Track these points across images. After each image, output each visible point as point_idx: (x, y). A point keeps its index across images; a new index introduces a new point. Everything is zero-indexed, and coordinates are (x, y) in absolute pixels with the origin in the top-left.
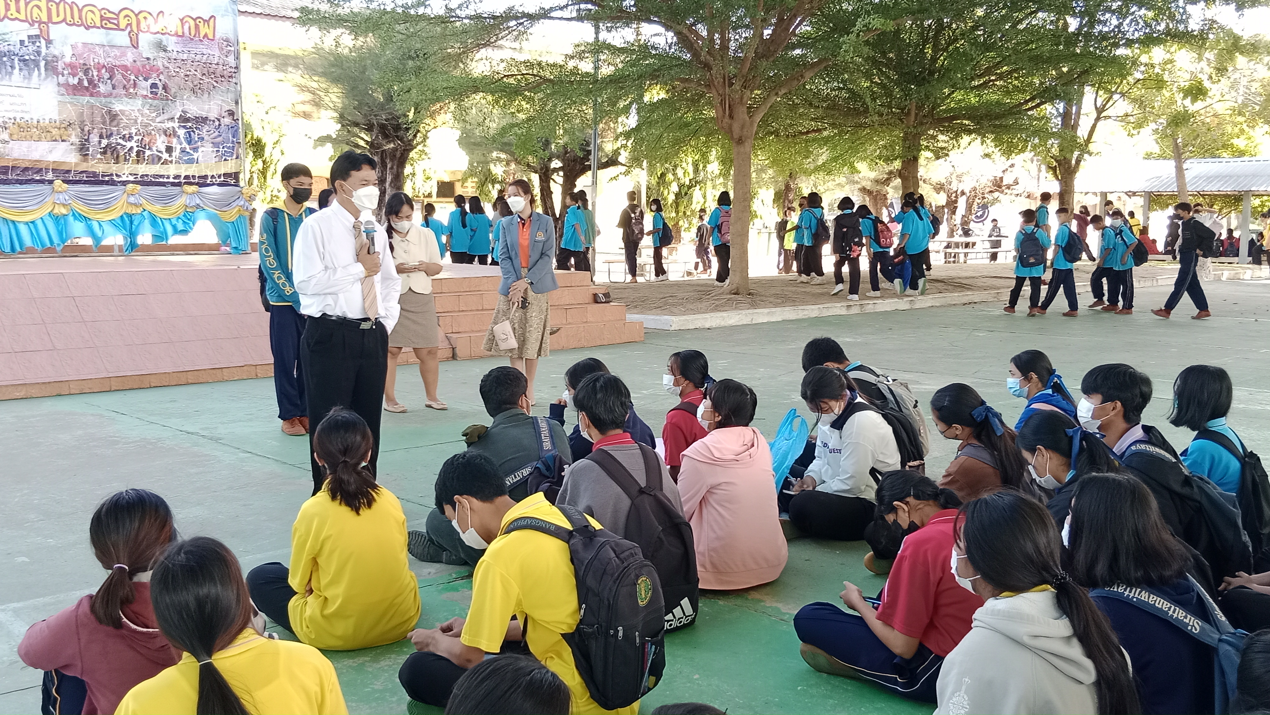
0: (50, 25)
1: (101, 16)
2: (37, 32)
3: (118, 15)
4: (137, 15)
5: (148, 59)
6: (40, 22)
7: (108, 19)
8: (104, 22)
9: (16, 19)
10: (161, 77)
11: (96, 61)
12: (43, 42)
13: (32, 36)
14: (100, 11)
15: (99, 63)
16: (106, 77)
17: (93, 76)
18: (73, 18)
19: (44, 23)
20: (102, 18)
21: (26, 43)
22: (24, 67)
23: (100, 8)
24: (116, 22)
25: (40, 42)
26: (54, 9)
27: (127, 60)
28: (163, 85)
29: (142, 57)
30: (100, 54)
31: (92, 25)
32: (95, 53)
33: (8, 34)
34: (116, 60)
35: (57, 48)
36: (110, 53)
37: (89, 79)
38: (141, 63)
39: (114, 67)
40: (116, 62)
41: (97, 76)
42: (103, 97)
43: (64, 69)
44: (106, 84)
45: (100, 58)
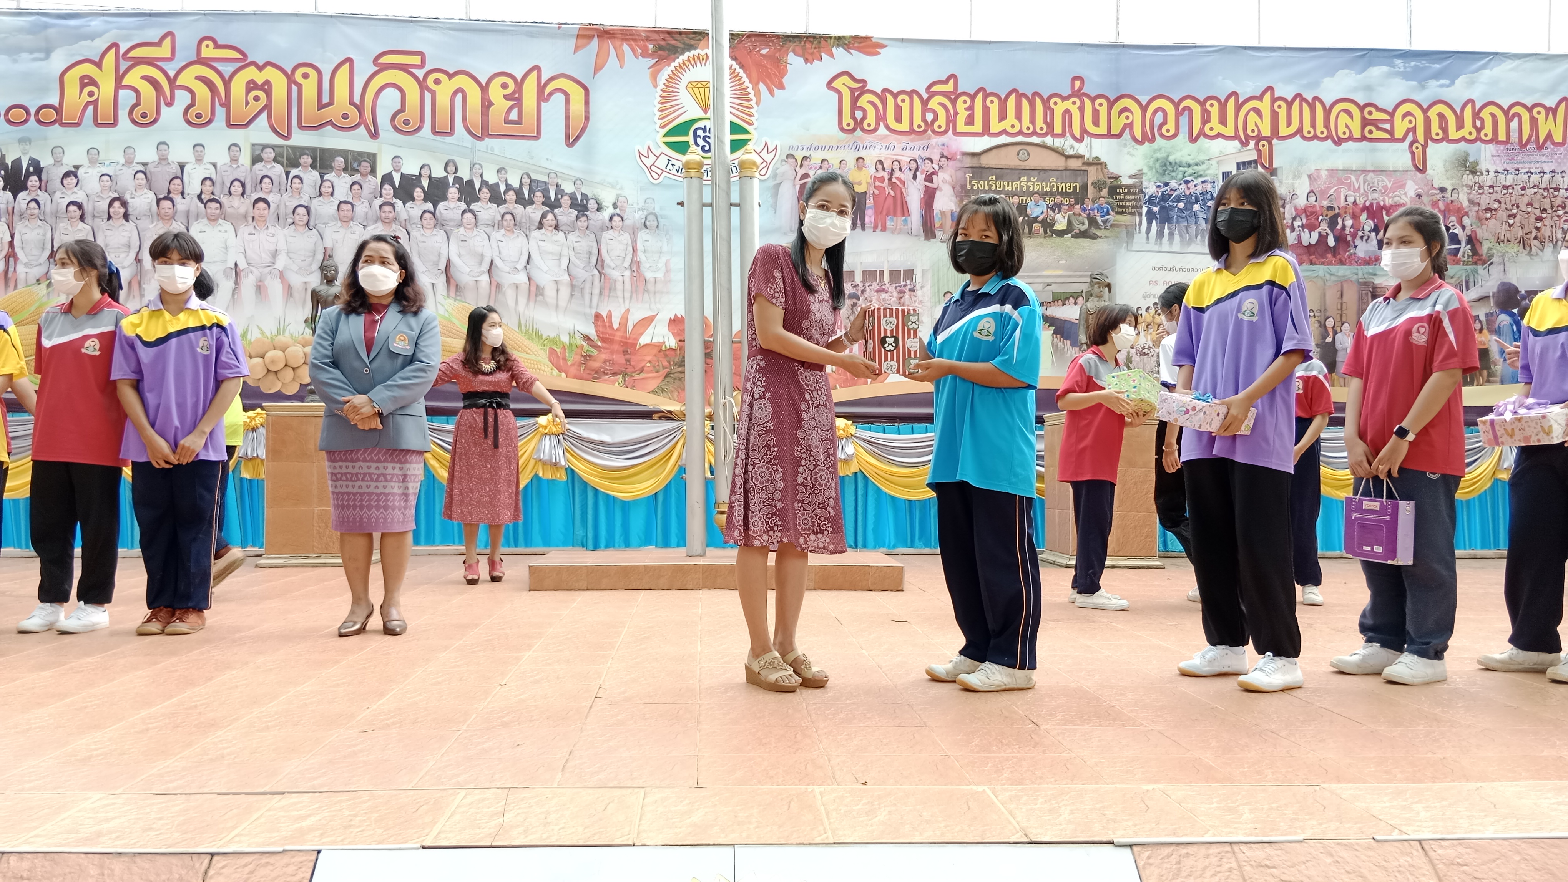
1: (1364, 119)
2: (1254, 157)
3: (1392, 114)
4: (1425, 111)
5: (1443, 190)
6: (1259, 138)
7: (1374, 123)
8: (1368, 128)
9: (1219, 135)
10: (1466, 221)
11: (1351, 200)
13: (1244, 163)
14: (1362, 108)
15: (1355, 203)
16: (1367, 228)
17: (1344, 227)
18: (1313, 125)
19: (1265, 138)
20: (1365, 122)
23: (1362, 104)
24: (1387, 126)
26: (1283, 113)
27: (1405, 194)
28: (1468, 236)
29: (1433, 187)
30: (1359, 188)
31: (1347, 136)
32: (1349, 185)
33: (1203, 163)
34: (1387, 195)
35: (1284, 182)
36: (1376, 184)
37: (1337, 233)
38: (1431, 198)
39: (1381, 208)
40: (1387, 198)
41: (1352, 226)
42: (1361, 264)
43: (1294, 219)
44: (1367, 240)
45: (1358, 195)
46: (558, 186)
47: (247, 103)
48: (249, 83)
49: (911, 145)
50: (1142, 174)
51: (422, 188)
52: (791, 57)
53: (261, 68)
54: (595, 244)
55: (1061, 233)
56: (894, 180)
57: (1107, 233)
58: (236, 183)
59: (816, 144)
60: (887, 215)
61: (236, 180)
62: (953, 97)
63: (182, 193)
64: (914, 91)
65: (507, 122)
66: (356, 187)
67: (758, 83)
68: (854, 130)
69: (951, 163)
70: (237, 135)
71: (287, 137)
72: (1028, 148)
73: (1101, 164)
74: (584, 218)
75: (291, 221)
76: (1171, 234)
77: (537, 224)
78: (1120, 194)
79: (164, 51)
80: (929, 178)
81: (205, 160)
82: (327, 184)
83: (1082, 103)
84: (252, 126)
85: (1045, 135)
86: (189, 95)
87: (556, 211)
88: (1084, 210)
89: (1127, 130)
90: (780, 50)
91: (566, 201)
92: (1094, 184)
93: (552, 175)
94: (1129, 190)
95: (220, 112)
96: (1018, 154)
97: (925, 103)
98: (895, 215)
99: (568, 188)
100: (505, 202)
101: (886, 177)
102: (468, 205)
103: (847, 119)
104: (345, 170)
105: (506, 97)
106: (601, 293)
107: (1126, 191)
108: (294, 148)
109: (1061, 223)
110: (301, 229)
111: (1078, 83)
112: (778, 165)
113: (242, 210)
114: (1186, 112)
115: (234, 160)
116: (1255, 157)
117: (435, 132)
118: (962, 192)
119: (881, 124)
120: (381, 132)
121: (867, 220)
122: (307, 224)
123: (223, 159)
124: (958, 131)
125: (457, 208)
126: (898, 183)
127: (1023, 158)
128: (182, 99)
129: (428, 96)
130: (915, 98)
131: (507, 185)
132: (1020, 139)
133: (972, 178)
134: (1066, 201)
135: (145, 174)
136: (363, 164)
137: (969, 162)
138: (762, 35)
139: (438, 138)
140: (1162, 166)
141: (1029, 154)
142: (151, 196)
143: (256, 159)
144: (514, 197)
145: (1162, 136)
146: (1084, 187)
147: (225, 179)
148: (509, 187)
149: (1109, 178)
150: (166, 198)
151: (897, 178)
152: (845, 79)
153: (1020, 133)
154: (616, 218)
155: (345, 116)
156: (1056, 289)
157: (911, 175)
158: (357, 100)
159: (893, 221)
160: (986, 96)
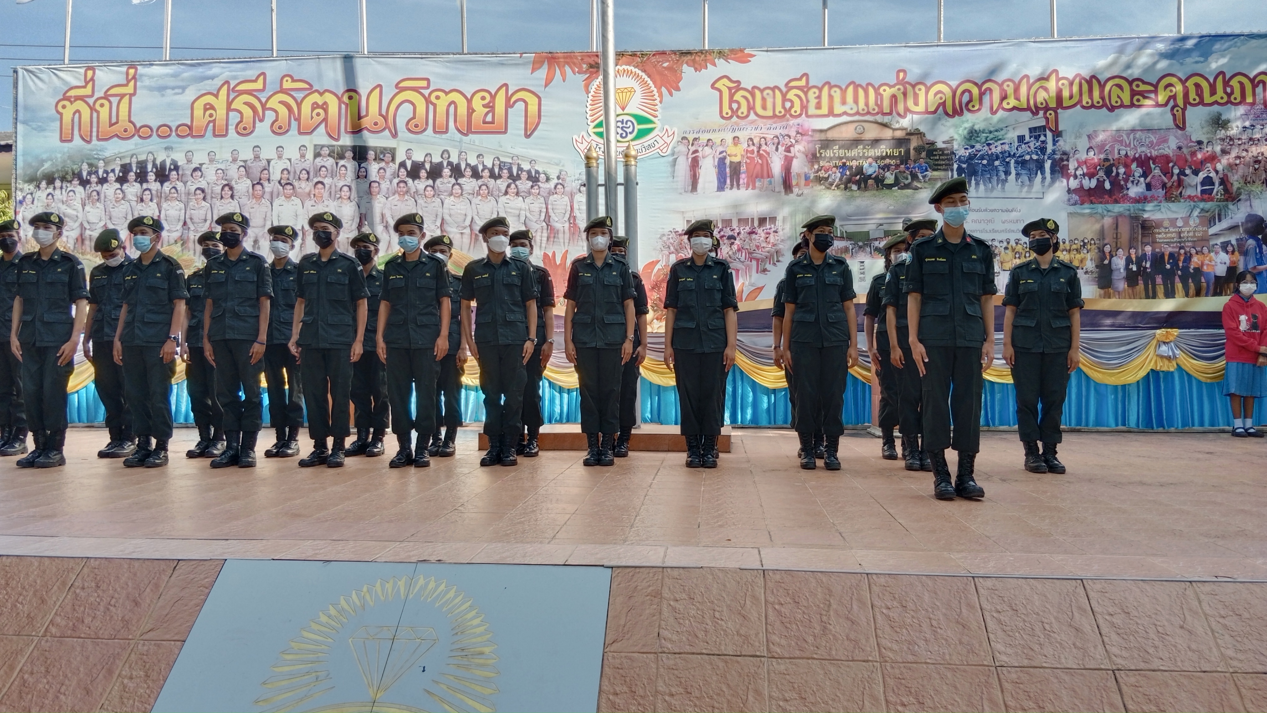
0: (1059, 111)
1: (1132, 90)
2: (1042, 123)
3: (1156, 86)
4: (1184, 82)
5: (1200, 143)
6: (1047, 109)
7: (1141, 93)
8: (1136, 98)
9: (1014, 108)
10: (1219, 167)
12: (1049, 134)
13: (1035, 128)
14: (1130, 83)
15: (1127, 155)
16: (1137, 174)
17: (1118, 174)
18: (1091, 97)
19: (1051, 109)
20: (1133, 93)
21: (1027, 139)
22: (1023, 172)
23: (1131, 79)
24: (1153, 95)
25: (1045, 136)
26: (1066, 89)
27: (1169, 147)
28: (1220, 178)
29: (1191, 141)
30: (1130, 143)
31: (1119, 104)
32: (1121, 142)
33: (1002, 129)
34: (1153, 148)
35: (1068, 141)
36: (1144, 140)
37: (1112, 179)
38: (1190, 149)
39: (1148, 159)
40: (1153, 151)
41: (1125, 173)
42: (1132, 203)
43: (1076, 169)
44: (1137, 184)
45: (1129, 149)
46: (518, 164)
47: (312, 118)
48: (313, 104)
49: (774, 125)
50: (953, 140)
51: (426, 170)
52: (685, 67)
53: (321, 94)
54: (544, 206)
55: (890, 187)
56: (761, 152)
57: (926, 185)
58: (304, 172)
59: (704, 129)
60: (757, 177)
61: (304, 169)
62: (805, 90)
63: (269, 180)
64: (777, 87)
65: (485, 122)
66: (382, 171)
67: (661, 88)
68: (731, 117)
69: (805, 138)
70: (305, 140)
71: (337, 140)
72: (863, 124)
73: (921, 133)
74: (536, 187)
75: (338, 196)
76: (977, 184)
77: (503, 191)
78: (936, 155)
79: (259, 85)
80: (788, 150)
81: (284, 158)
82: (363, 170)
83: (905, 89)
84: (315, 133)
85: (877, 113)
86: (274, 114)
87: (518, 183)
88: (908, 168)
89: (941, 108)
90: (677, 63)
91: (524, 175)
92: (914, 149)
93: (515, 158)
94: (943, 153)
95: (294, 124)
96: (856, 129)
97: (784, 95)
98: (762, 177)
99: (526, 166)
100: (482, 177)
101: (756, 149)
102: (457, 180)
103: (726, 109)
104: (375, 160)
105: (484, 106)
106: (548, 240)
107: (941, 153)
108: (341, 147)
109: (890, 178)
110: (345, 201)
111: (901, 75)
112: (676, 145)
113: (307, 190)
114: (988, 92)
115: (303, 156)
116: (1044, 123)
117: (435, 132)
118: (812, 159)
119: (752, 112)
120: (399, 134)
121: (741, 181)
122: (349, 198)
123: (295, 155)
124: (810, 113)
125: (449, 183)
126: (764, 154)
127: (860, 131)
128: (270, 116)
129: (431, 107)
130: (777, 92)
131: (484, 165)
132: (857, 118)
133: (821, 148)
134: (893, 162)
135: (245, 168)
136: (387, 155)
137: (818, 136)
138: (663, 53)
139: (437, 136)
140: (969, 133)
141: (864, 129)
142: (249, 182)
143: (317, 155)
144: (488, 174)
145: (969, 110)
146: (908, 152)
147: (297, 169)
148: (485, 167)
149: (927, 144)
150: (258, 183)
151: (763, 150)
152: (725, 81)
153: (857, 113)
154: (559, 186)
155: (376, 124)
156: (885, 227)
157: (774, 148)
158: (384, 112)
159: (760, 181)
160: (831, 87)
